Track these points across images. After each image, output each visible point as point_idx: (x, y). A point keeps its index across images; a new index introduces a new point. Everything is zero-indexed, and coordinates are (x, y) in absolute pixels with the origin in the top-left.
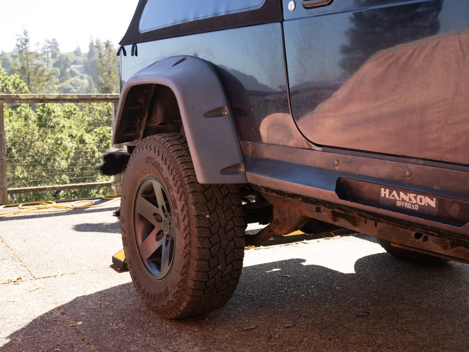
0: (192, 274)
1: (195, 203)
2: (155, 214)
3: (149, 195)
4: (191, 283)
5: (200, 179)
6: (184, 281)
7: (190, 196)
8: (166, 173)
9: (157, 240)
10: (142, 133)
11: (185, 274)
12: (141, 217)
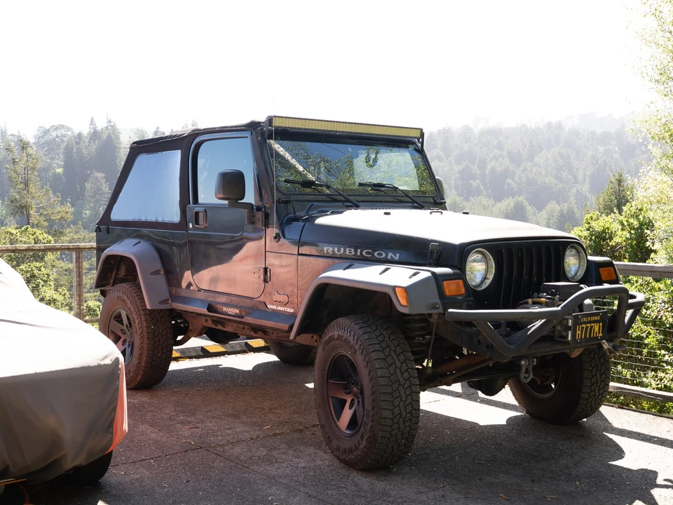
0: (144, 358)
1: (146, 320)
2: (122, 330)
3: (118, 318)
4: (143, 364)
5: (148, 307)
6: (139, 363)
7: (143, 316)
8: (129, 305)
9: (123, 345)
10: (112, 282)
11: (140, 359)
12: (113, 332)
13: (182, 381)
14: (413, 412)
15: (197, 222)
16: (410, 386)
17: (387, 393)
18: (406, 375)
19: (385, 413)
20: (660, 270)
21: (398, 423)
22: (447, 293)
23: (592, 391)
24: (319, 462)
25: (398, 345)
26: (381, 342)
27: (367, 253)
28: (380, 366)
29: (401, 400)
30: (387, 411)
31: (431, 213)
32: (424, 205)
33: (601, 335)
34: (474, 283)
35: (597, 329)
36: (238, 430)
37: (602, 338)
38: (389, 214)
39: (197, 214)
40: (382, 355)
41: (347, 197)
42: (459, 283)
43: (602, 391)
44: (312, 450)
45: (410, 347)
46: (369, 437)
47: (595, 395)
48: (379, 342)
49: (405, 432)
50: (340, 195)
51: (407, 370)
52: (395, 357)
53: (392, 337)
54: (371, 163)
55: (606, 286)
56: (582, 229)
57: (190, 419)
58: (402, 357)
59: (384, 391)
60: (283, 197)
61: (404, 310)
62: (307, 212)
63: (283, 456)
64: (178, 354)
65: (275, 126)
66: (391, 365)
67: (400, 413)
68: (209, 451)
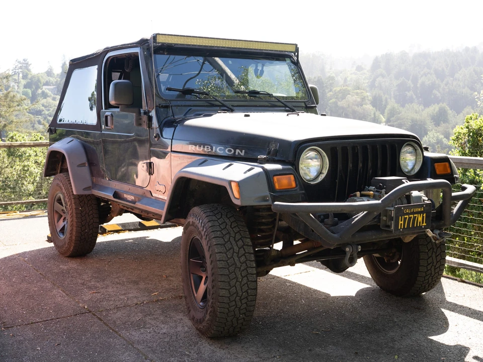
0: (74, 233)
1: (75, 203)
2: (63, 210)
3: (59, 201)
4: (74, 238)
5: (75, 193)
6: (71, 237)
7: (73, 200)
8: (64, 191)
9: (63, 222)
10: (59, 171)
11: (70, 233)
12: (57, 212)
13: (112, 250)
14: (249, 291)
15: (107, 125)
16: (246, 269)
17: (225, 275)
18: (243, 259)
19: (222, 292)
21: (235, 300)
22: (277, 187)
23: (428, 270)
24: (179, 329)
25: (239, 232)
26: (222, 229)
27: (220, 150)
28: (219, 251)
29: (237, 281)
30: (224, 290)
31: (288, 115)
32: (295, 108)
33: (425, 224)
34: (308, 178)
35: (420, 219)
36: (130, 295)
37: (426, 227)
38: (248, 116)
39: (106, 117)
40: (221, 241)
41: (223, 102)
42: (290, 178)
43: (438, 270)
44: (180, 316)
45: (250, 234)
46: (211, 312)
47: (431, 274)
48: (221, 229)
49: (242, 308)
50: (216, 100)
51: (244, 255)
52: (234, 242)
53: (234, 225)
54: (259, 74)
55: (430, 181)
56: (463, 127)
57: (98, 284)
58: (240, 243)
59: (221, 273)
60: (163, 103)
61: (237, 202)
62: (185, 115)
63: (153, 322)
64: (120, 228)
65: (159, 43)
66: (229, 250)
67: (237, 293)
68: (95, 315)
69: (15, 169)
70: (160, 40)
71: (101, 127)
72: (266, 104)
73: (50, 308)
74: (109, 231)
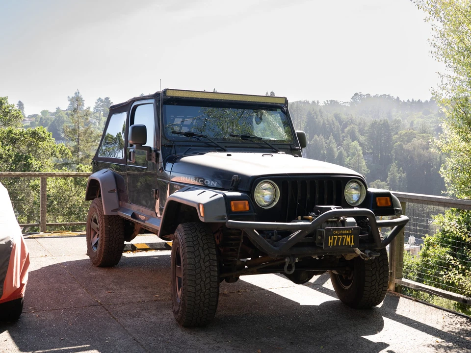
0: (103, 247)
1: (105, 222)
2: (97, 228)
3: (95, 221)
4: (103, 250)
5: (105, 213)
6: (101, 250)
7: (104, 219)
8: (98, 211)
9: (97, 238)
10: (98, 196)
11: (101, 247)
12: (93, 229)
13: (136, 264)
14: (211, 289)
15: (130, 159)
16: (209, 272)
17: (192, 275)
18: (207, 264)
19: (190, 289)
20: (444, 201)
21: (199, 296)
22: (233, 209)
23: (373, 286)
25: (207, 243)
26: (194, 241)
28: (189, 257)
29: (205, 282)
30: (191, 287)
31: (263, 156)
33: (353, 244)
34: (262, 204)
35: (348, 239)
36: (137, 296)
37: (354, 247)
38: (230, 155)
39: (130, 152)
40: (192, 249)
41: (217, 143)
42: (245, 203)
43: (382, 286)
47: (376, 289)
48: (192, 241)
49: (205, 302)
50: (212, 142)
51: (209, 261)
52: (201, 251)
53: (204, 238)
57: (115, 287)
58: (207, 252)
59: (190, 274)
60: (168, 143)
61: (202, 220)
62: (185, 153)
63: (146, 314)
64: (148, 247)
65: (168, 96)
66: (198, 256)
67: (201, 289)
68: (104, 307)
69: (81, 197)
70: (169, 94)
71: (127, 161)
72: (256, 146)
73: (72, 301)
74: (138, 249)
